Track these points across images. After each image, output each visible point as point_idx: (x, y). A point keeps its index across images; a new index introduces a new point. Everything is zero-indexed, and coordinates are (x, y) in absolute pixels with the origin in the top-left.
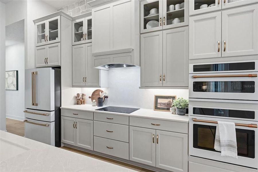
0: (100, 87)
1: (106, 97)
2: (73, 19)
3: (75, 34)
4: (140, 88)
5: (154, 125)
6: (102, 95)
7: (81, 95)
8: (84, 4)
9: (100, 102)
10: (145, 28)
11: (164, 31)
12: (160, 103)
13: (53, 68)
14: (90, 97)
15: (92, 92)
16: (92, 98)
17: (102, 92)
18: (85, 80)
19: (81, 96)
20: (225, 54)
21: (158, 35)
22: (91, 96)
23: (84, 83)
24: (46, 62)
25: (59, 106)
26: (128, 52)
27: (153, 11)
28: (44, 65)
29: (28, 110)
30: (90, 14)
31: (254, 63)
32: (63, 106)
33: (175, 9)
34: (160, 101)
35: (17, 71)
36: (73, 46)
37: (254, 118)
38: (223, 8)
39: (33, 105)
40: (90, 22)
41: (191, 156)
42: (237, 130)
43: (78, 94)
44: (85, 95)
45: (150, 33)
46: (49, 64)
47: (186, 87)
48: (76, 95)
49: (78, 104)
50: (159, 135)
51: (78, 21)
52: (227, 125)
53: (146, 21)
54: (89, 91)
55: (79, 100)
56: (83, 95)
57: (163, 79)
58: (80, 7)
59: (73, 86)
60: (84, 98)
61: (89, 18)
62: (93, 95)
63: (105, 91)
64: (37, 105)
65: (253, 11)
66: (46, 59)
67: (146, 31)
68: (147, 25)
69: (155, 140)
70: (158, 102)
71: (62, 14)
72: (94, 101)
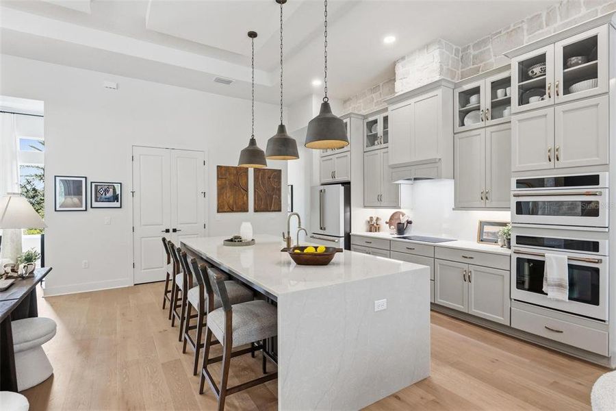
0: (400, 208)
1: (409, 222)
2: (365, 117)
3: (367, 136)
4: (453, 209)
5: (466, 257)
6: (403, 220)
7: (375, 219)
8: (379, 90)
9: (401, 229)
10: (462, 124)
11: (487, 129)
12: (488, 233)
13: (343, 184)
14: (387, 223)
15: (390, 215)
16: (390, 223)
17: (403, 215)
18: (380, 198)
19: (374, 221)
20: (558, 164)
21: (479, 135)
22: (388, 221)
23: (378, 202)
24: (333, 177)
25: (348, 231)
26: (434, 162)
27: (473, 99)
28: (330, 180)
29: (315, 235)
30: (386, 110)
31: (598, 176)
32: (353, 232)
33: (506, 95)
34: (487, 229)
35: (292, 186)
36: (364, 152)
37: (598, 251)
38: (556, 102)
39: (321, 229)
40: (386, 119)
41: (515, 300)
42: (570, 266)
43: (371, 218)
44: (380, 219)
45: (468, 133)
46: (338, 179)
47: (508, 208)
48: (369, 219)
49: (371, 231)
50: (473, 272)
51: (371, 119)
52: (556, 258)
53: (463, 114)
54: (385, 214)
55: (373, 226)
56: (377, 219)
57: (485, 197)
58: (373, 95)
59: (365, 207)
60: (378, 223)
61: (385, 114)
62: (391, 219)
63: (407, 214)
64: (325, 229)
65: (597, 105)
66: (334, 172)
67: (463, 128)
68: (466, 119)
69: (467, 278)
70: (485, 231)
71: (352, 115)
72: (392, 227)
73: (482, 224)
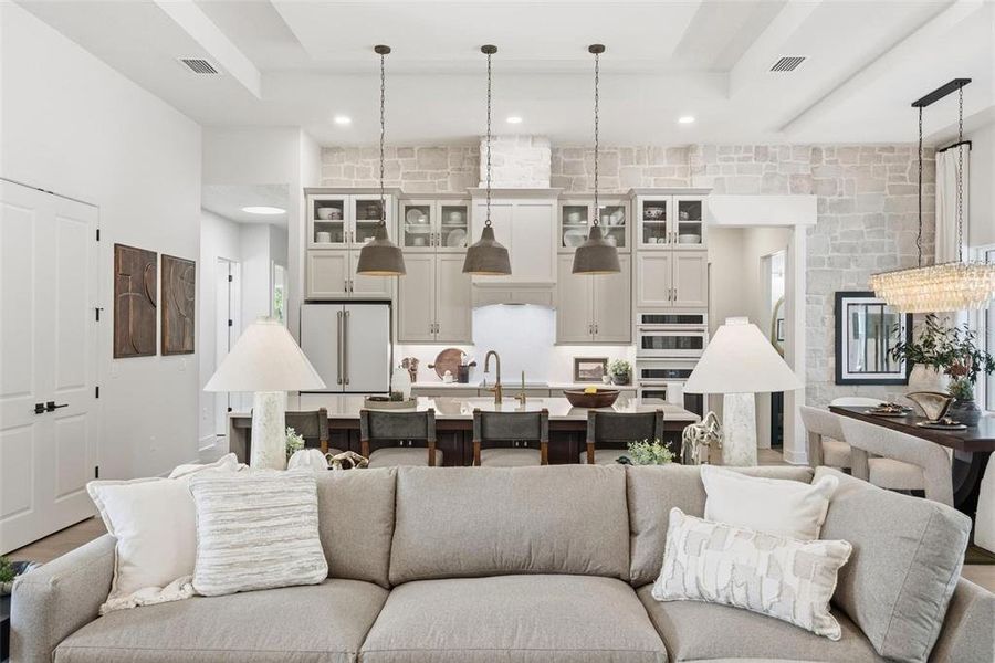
1: (473, 364)
2: (403, 196)
4: (555, 345)
6: (465, 360)
12: (584, 371)
14: (430, 367)
16: (437, 366)
18: (435, 329)
20: (676, 303)
22: (433, 363)
23: (432, 335)
24: (348, 289)
26: (547, 287)
27: (575, 217)
31: (702, 316)
34: (582, 366)
39: (340, 383)
47: (633, 343)
51: (416, 203)
61: (446, 203)
62: (438, 361)
64: (347, 382)
65: (701, 258)
67: (566, 250)
68: (565, 238)
70: (580, 369)
72: (448, 372)
73: (578, 361)
